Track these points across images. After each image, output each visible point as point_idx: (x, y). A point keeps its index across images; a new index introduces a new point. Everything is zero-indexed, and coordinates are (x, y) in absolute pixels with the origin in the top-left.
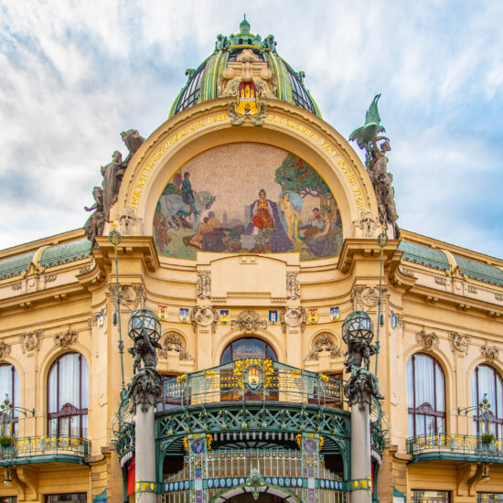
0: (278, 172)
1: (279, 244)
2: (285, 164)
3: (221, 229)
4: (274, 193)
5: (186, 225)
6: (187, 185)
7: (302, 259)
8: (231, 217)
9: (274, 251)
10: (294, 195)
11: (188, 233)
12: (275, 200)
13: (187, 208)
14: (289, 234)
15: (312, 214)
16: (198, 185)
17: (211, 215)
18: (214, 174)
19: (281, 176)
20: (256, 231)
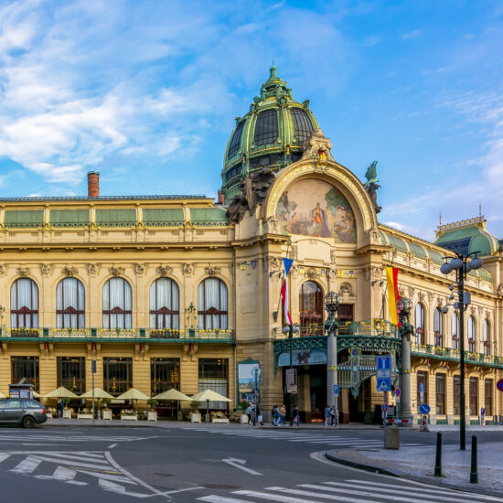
0: (327, 195)
1: (325, 233)
2: (330, 192)
3: (300, 222)
4: (324, 205)
5: (285, 219)
6: (286, 198)
7: (336, 242)
8: (304, 216)
9: (323, 236)
10: (332, 207)
11: (285, 223)
12: (324, 209)
13: (285, 210)
14: (330, 228)
15: (341, 219)
16: (291, 198)
17: (295, 214)
18: (298, 192)
19: (328, 197)
20: (314, 224)
